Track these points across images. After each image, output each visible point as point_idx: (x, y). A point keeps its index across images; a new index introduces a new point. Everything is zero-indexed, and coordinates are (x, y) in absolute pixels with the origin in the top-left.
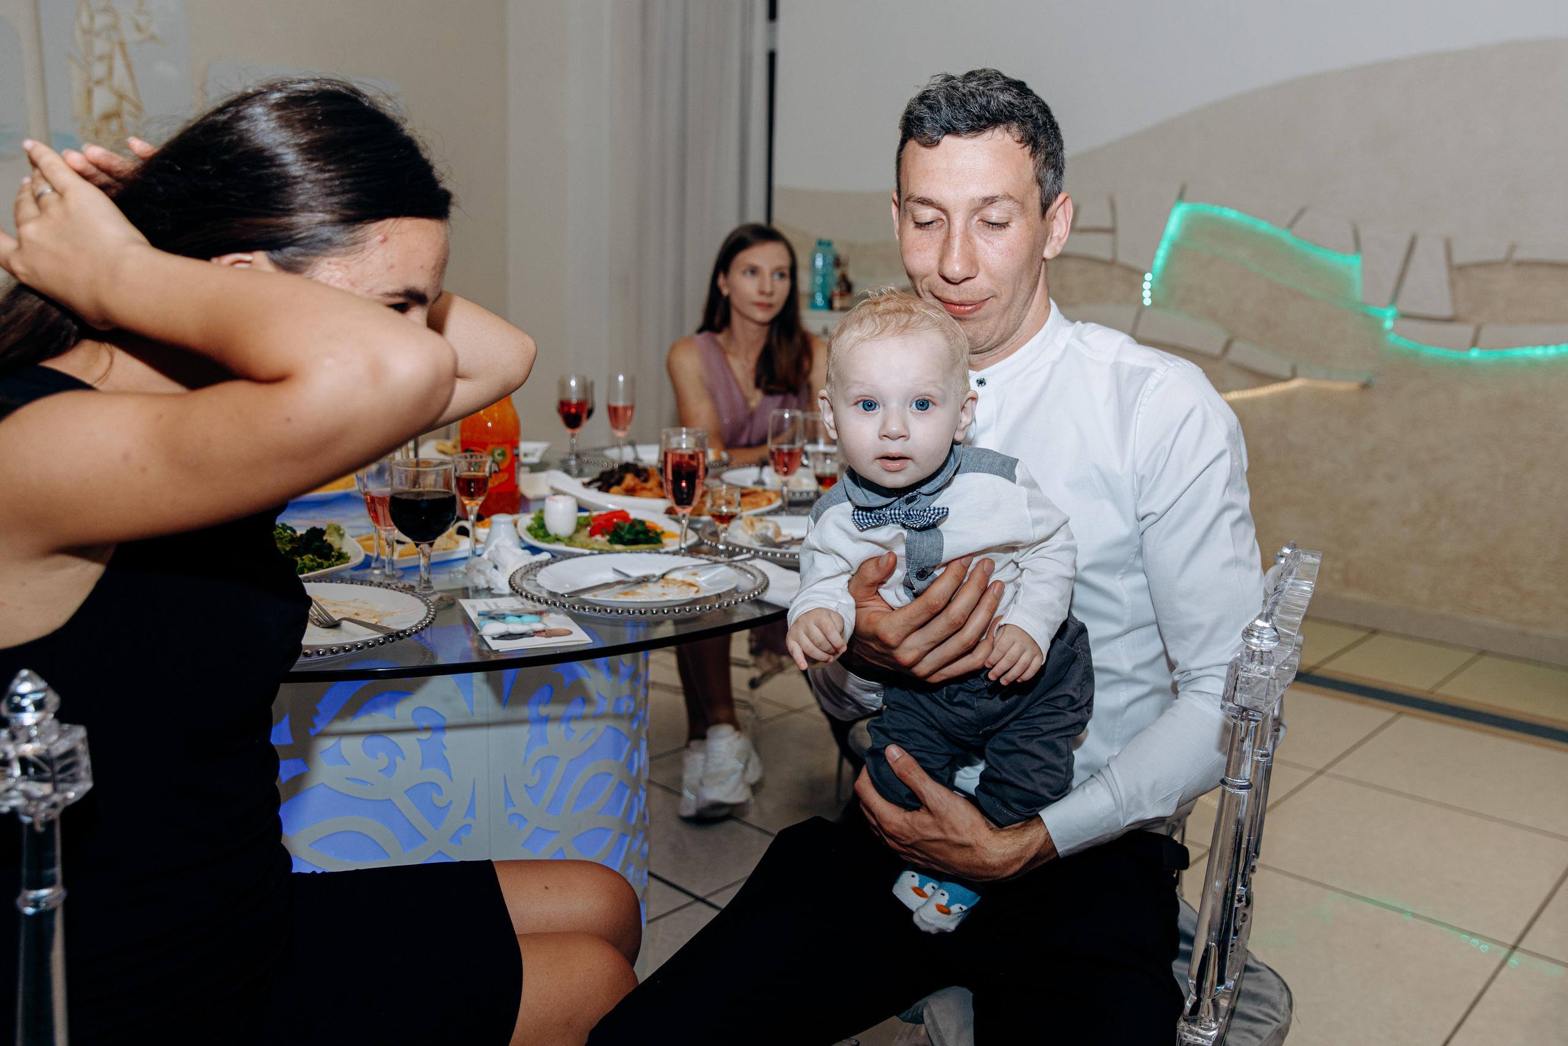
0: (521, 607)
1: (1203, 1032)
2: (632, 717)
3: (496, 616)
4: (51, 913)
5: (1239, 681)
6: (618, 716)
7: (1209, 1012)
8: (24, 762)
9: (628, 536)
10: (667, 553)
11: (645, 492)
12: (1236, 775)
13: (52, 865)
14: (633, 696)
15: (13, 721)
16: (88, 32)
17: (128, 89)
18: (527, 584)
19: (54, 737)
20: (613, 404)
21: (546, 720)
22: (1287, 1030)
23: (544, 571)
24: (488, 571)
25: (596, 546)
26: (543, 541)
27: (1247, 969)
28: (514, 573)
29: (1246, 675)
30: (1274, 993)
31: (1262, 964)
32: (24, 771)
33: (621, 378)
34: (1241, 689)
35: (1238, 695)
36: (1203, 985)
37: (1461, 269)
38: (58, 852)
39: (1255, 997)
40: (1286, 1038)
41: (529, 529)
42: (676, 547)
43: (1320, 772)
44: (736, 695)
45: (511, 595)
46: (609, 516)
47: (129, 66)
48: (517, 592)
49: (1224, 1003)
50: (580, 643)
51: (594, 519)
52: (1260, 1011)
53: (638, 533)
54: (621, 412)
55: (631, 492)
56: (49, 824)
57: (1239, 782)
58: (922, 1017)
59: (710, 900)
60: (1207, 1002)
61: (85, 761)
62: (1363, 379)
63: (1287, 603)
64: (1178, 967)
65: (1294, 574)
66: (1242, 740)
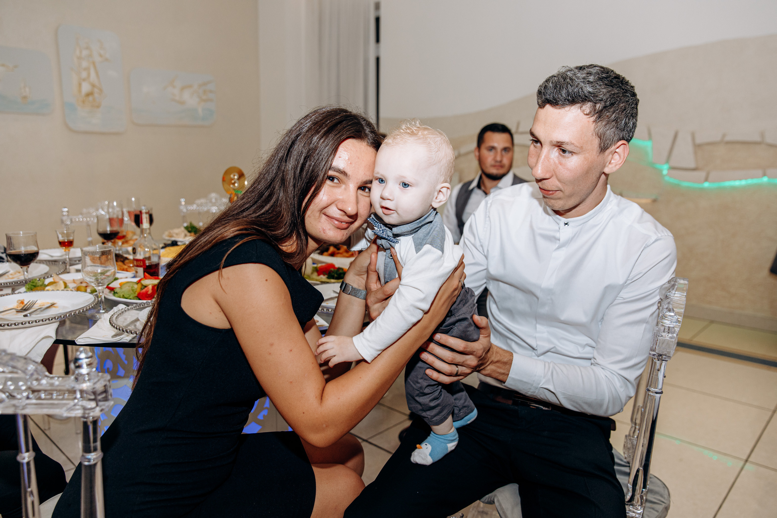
1: (635, 511)
4: (95, 465)
5: (658, 342)
7: (638, 501)
8: (82, 392)
9: (336, 275)
11: (339, 255)
13: (96, 441)
15: (77, 372)
16: (80, 58)
17: (96, 82)
19: (96, 380)
22: (669, 507)
29: (661, 338)
30: (661, 490)
32: (82, 396)
34: (659, 345)
35: (657, 348)
36: (636, 488)
37: (699, 146)
39: (654, 492)
46: (327, 266)
47: (97, 72)
51: (319, 267)
52: (655, 498)
53: (340, 274)
55: (333, 255)
57: (657, 390)
58: (493, 501)
60: (637, 497)
62: (653, 197)
63: (674, 303)
65: (675, 289)
66: (658, 370)
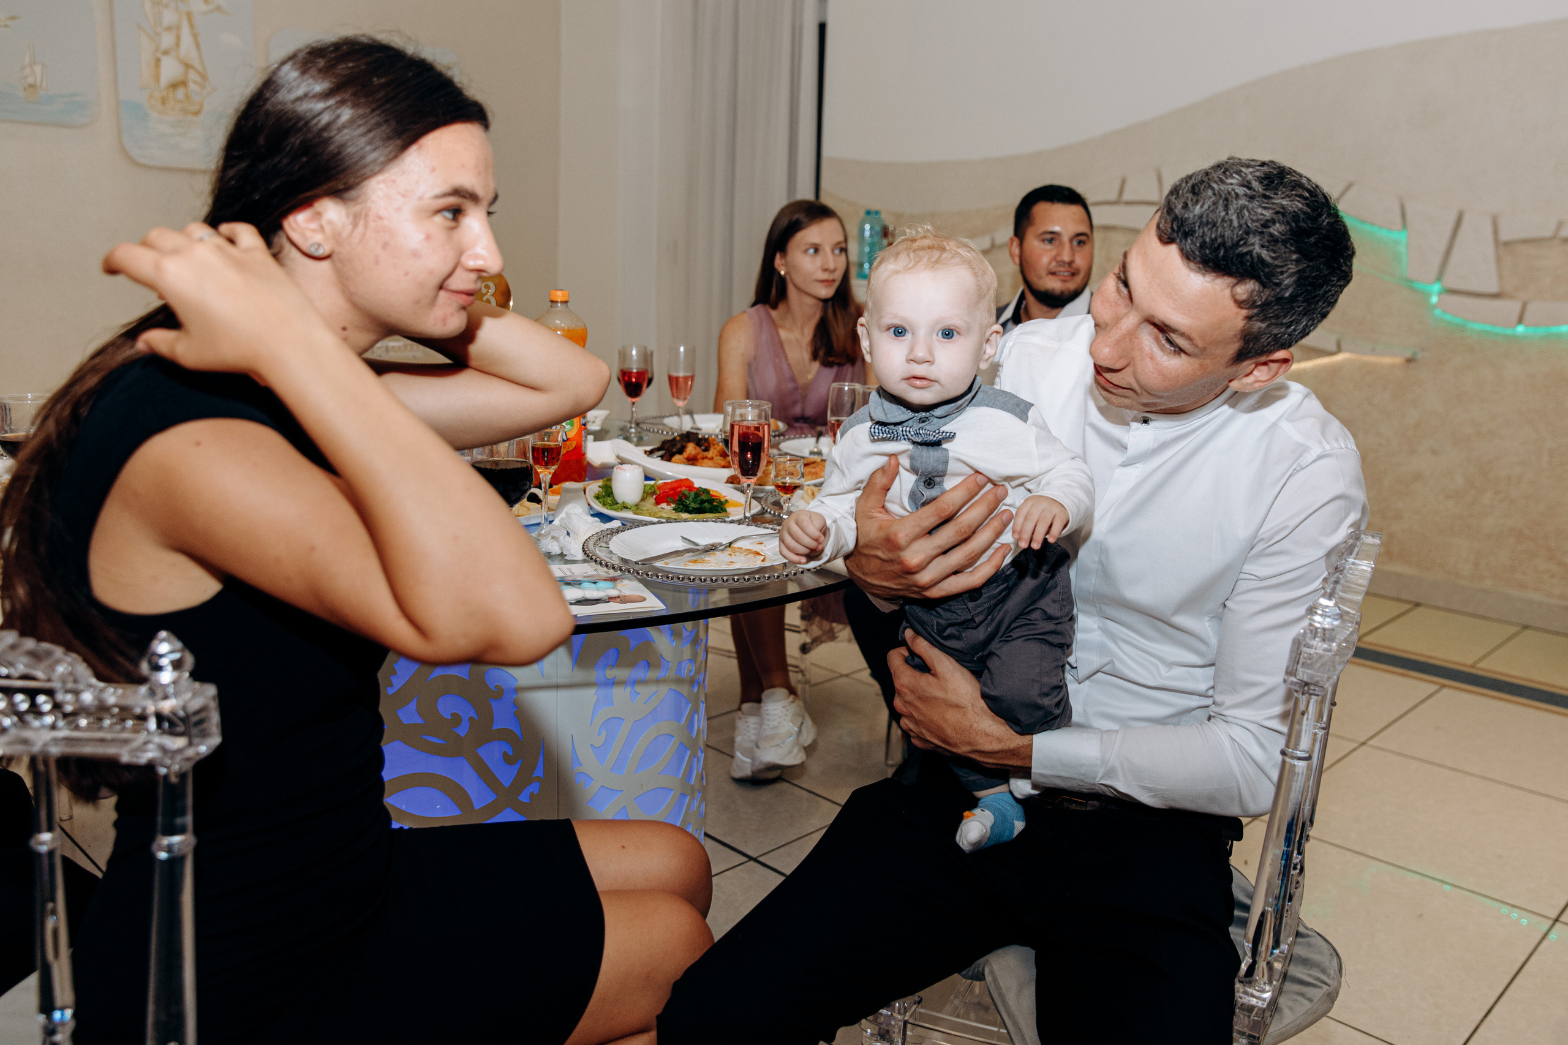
0: (595, 573)
1: (1257, 994)
2: (692, 682)
3: (572, 582)
4: (182, 859)
5: (1301, 657)
6: (679, 681)
7: (1263, 975)
8: (160, 717)
9: (693, 505)
10: (732, 522)
12: (1296, 747)
13: (183, 813)
14: (693, 660)
15: (153, 678)
16: (157, 3)
17: (193, 57)
18: (599, 551)
19: (189, 695)
20: (674, 374)
21: (613, 683)
22: (1337, 994)
23: (615, 538)
24: (561, 538)
25: (665, 515)
26: (611, 509)
27: (1298, 934)
28: (586, 540)
29: (1308, 650)
30: (1324, 959)
31: (1311, 930)
32: (159, 725)
33: (682, 349)
34: (1303, 664)
35: (1300, 670)
36: (1259, 949)
37: (1507, 244)
38: (190, 801)
39: (1305, 962)
40: (1336, 1002)
41: (597, 497)
42: (742, 516)
43: (1363, 744)
44: (789, 661)
45: (584, 561)
46: (675, 485)
47: (195, 36)
48: (592, 559)
49: (1278, 966)
50: (654, 609)
51: (659, 488)
52: (1310, 975)
53: (703, 502)
54: (681, 380)
55: (692, 461)
56: (182, 776)
57: (1300, 754)
58: (983, 975)
59: (761, 859)
60: (1262, 965)
61: (215, 718)
62: (1409, 354)
63: (1347, 581)
64: (1234, 931)
65: (1355, 553)
66: (1303, 714)
